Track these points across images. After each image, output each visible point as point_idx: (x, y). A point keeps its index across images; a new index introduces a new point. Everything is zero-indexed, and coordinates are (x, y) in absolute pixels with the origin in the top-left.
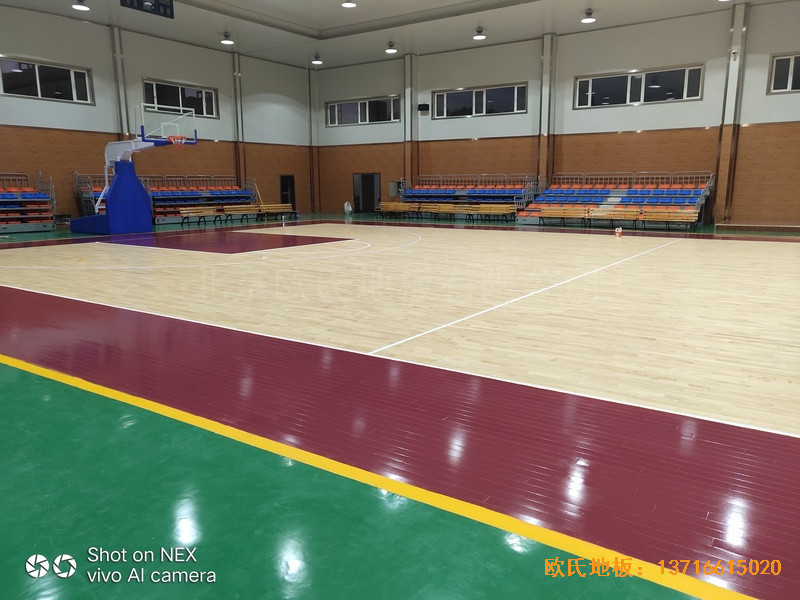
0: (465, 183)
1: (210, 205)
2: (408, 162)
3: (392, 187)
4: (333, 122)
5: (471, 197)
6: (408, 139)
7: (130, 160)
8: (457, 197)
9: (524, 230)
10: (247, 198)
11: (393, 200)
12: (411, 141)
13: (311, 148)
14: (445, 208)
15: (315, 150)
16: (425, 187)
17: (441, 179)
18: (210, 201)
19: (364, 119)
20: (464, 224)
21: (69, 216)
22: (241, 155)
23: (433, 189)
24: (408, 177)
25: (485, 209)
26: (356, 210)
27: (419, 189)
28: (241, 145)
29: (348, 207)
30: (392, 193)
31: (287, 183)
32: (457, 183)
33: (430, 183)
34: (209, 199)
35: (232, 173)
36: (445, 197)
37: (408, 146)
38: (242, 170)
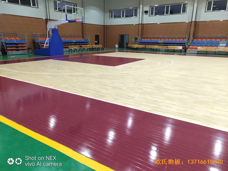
0: (161, 38)
1: (75, 45)
2: (140, 31)
3: (133, 39)
4: (112, 17)
5: (164, 43)
6: (140, 23)
7: (57, 28)
8: (158, 43)
9: (189, 55)
10: (87, 43)
11: (133, 44)
12: (141, 24)
13: (104, 26)
14: (156, 47)
15: (105, 27)
16: (146, 39)
17: (152, 37)
18: (76, 43)
19: (123, 16)
20: (164, 53)
21: (31, 48)
22: (84, 27)
23: (149, 40)
24: (140, 36)
25: (170, 47)
26: (119, 47)
27: (143, 40)
28: (84, 24)
29: (117, 46)
30: (133, 41)
31: (97, 37)
32: (158, 38)
33: (147, 38)
34: (75, 43)
35: (81, 34)
36: (155, 43)
37: (140, 25)
38: (84, 33)
